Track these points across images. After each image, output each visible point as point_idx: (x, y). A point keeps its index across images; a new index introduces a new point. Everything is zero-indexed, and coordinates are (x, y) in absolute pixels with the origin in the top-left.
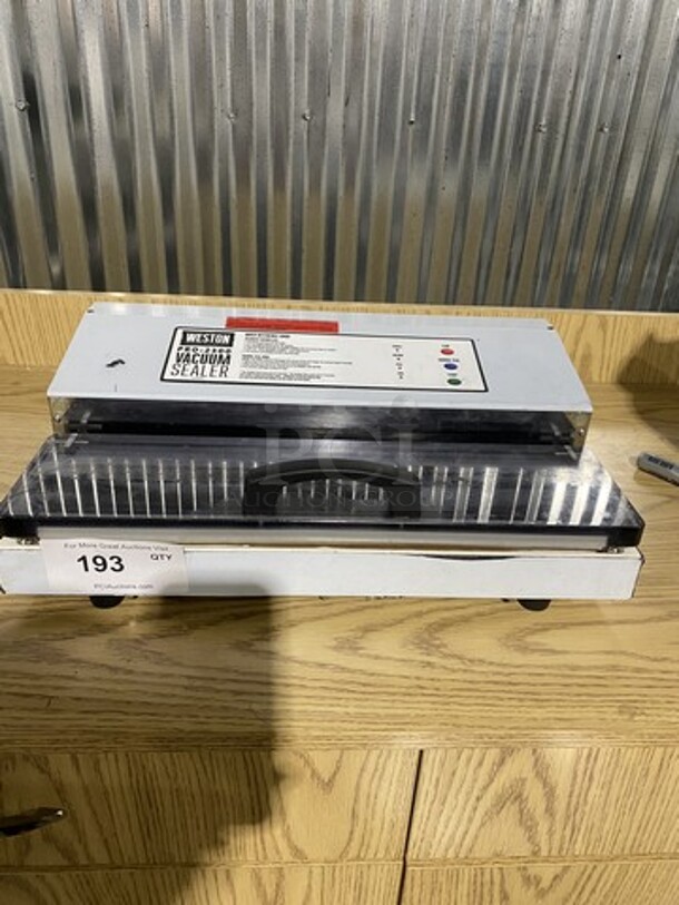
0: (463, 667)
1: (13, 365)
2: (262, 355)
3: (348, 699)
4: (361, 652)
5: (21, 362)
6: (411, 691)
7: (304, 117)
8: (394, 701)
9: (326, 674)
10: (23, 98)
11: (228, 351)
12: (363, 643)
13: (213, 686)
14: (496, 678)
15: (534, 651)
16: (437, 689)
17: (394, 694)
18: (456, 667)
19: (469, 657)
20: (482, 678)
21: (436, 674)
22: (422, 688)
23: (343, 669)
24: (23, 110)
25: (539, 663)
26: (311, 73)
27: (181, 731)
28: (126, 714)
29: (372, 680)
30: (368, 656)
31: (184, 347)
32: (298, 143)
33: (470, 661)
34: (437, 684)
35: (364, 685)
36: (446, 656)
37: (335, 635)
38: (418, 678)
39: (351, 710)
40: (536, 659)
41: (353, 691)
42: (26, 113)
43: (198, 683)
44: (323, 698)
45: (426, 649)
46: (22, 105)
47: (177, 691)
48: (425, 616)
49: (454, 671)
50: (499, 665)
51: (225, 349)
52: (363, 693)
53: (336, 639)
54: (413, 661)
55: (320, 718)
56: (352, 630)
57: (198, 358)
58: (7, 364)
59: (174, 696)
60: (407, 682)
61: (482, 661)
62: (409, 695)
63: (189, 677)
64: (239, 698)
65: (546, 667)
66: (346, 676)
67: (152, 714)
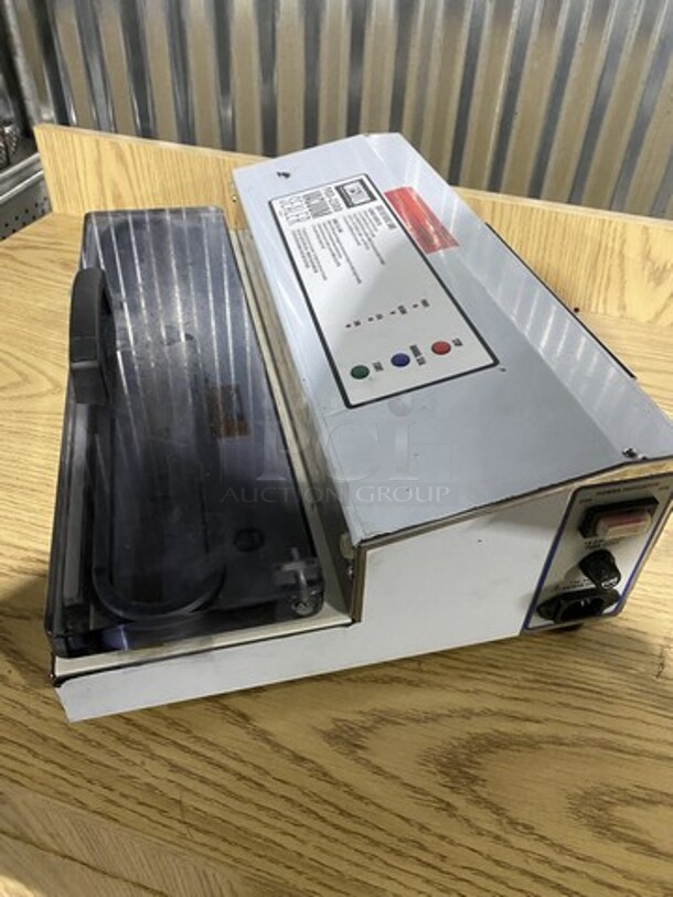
0: (495, 829)
3: (310, 829)
4: (360, 753)
6: (402, 847)
8: (372, 857)
9: (300, 776)
12: (369, 740)
13: (151, 744)
14: (540, 869)
15: (620, 837)
16: (443, 858)
17: (377, 844)
18: (486, 826)
19: (513, 814)
20: (519, 862)
21: (451, 828)
22: (422, 847)
23: (325, 775)
25: (619, 864)
28: (35, 755)
29: (355, 807)
30: (367, 763)
33: (513, 822)
34: (445, 848)
35: (343, 813)
36: (478, 801)
37: (337, 715)
38: (422, 828)
40: (616, 854)
41: (323, 820)
43: (136, 735)
44: (278, 815)
45: (454, 779)
47: (106, 740)
49: (480, 833)
50: (553, 845)
52: (336, 827)
53: (336, 720)
54: (428, 794)
55: (260, 852)
56: (363, 713)
61: (528, 829)
62: (399, 853)
65: (627, 875)
66: (322, 788)
67: (63, 767)
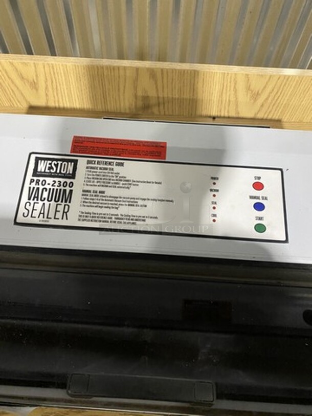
2: (99, 189)
11: (71, 184)
31: (35, 178)
51: (69, 181)
57: (45, 195)
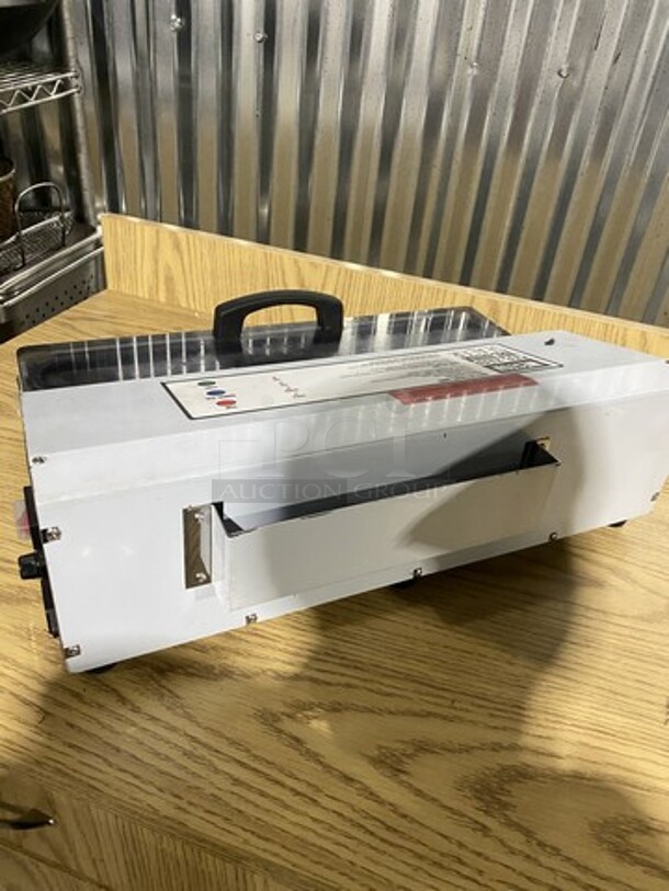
0: (527, 850)
1: (185, 309)
3: (361, 842)
4: (404, 777)
5: (192, 307)
6: (444, 861)
7: (560, 74)
8: (417, 869)
9: (348, 794)
10: (262, 30)
12: (410, 766)
13: (214, 760)
15: (636, 862)
16: (480, 872)
17: (421, 857)
18: (517, 847)
19: (540, 837)
21: (488, 847)
22: (460, 861)
23: (371, 795)
24: (260, 42)
26: (579, 19)
27: (156, 811)
28: (110, 765)
29: (403, 825)
30: (410, 786)
32: (545, 103)
33: (541, 844)
34: (481, 863)
35: (389, 828)
36: (510, 824)
37: (381, 743)
38: (460, 845)
39: (360, 861)
41: (372, 833)
42: (262, 45)
43: (202, 751)
44: (331, 828)
45: (487, 804)
46: (260, 36)
47: (174, 754)
48: (503, 753)
49: (512, 852)
50: (578, 866)
52: (383, 840)
53: (380, 747)
54: (464, 816)
55: (316, 859)
56: (403, 742)
58: (179, 306)
59: (167, 758)
60: (445, 846)
61: (556, 851)
62: (441, 867)
63: (194, 739)
64: (236, 789)
66: (371, 806)
67: (136, 776)
